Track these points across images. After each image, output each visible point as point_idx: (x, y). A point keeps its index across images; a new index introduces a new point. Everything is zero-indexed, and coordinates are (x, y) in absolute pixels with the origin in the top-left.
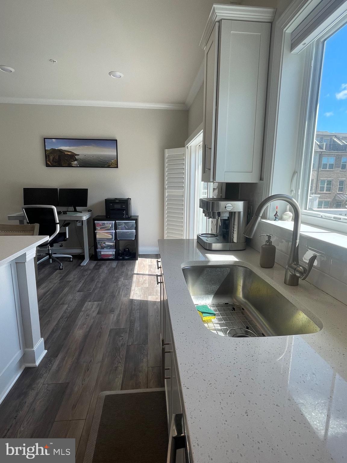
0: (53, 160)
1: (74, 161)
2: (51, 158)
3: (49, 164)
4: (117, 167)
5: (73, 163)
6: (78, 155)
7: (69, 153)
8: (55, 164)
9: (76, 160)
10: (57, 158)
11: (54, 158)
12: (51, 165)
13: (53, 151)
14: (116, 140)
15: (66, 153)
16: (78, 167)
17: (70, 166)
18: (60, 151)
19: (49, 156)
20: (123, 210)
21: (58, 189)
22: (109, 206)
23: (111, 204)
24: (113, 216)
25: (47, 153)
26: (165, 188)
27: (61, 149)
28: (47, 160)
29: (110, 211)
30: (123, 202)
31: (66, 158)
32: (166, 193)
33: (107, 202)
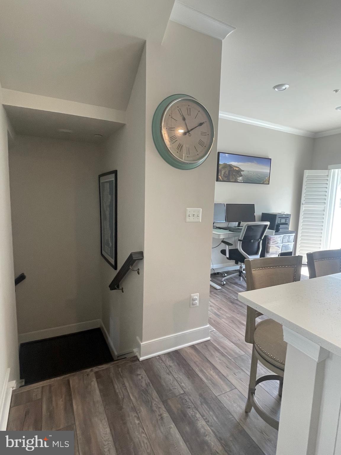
0: (224, 175)
1: (240, 176)
2: (223, 172)
3: (221, 178)
4: (269, 184)
5: (239, 178)
6: (243, 171)
7: (237, 169)
8: (225, 179)
9: (241, 176)
10: (227, 173)
11: (225, 173)
12: (222, 180)
13: (226, 166)
14: (271, 159)
15: (235, 168)
16: (242, 182)
17: (236, 181)
18: (230, 166)
19: (221, 170)
20: (287, 224)
21: (225, 205)
22: (278, 221)
23: (279, 219)
24: (281, 230)
25: (219, 168)
26: (301, 204)
27: (231, 164)
28: (219, 174)
29: (278, 226)
30: (287, 217)
31: (234, 174)
32: (303, 208)
33: (277, 217)
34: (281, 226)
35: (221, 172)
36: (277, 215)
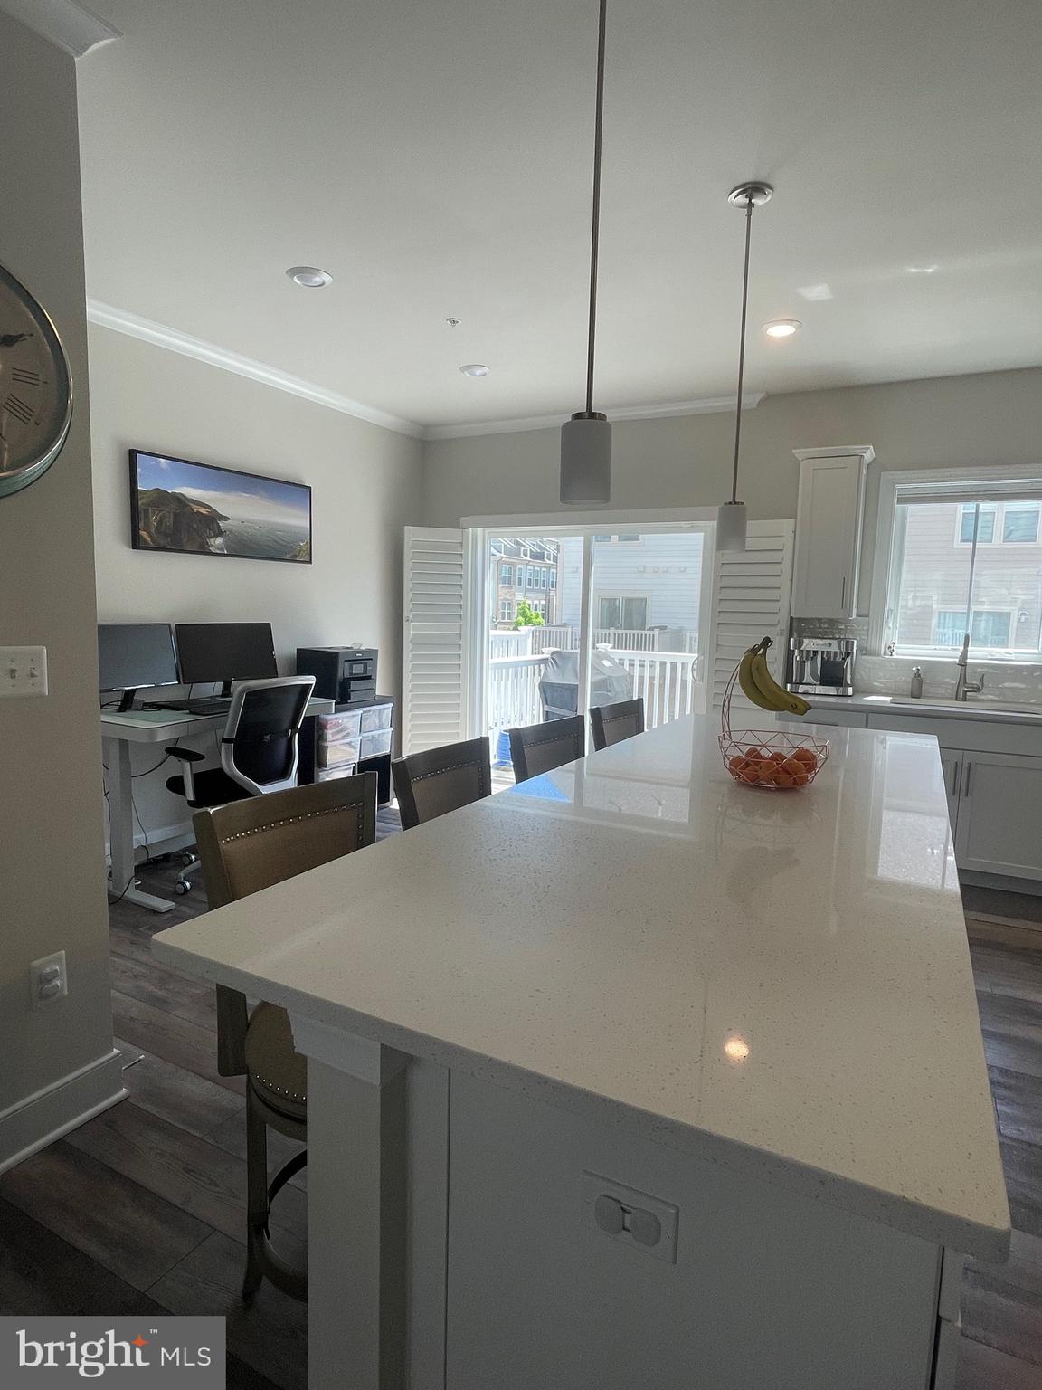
0: (158, 528)
1: (217, 536)
2: (154, 518)
3: (148, 539)
4: (310, 562)
5: (212, 540)
6: (226, 518)
7: (203, 511)
8: (162, 541)
9: (220, 533)
10: (170, 521)
11: (160, 523)
12: (152, 544)
13: (161, 497)
14: (310, 487)
15: (195, 509)
17: (204, 550)
18: (180, 500)
19: (146, 511)
20: (369, 678)
21: (173, 627)
22: (343, 671)
23: (347, 664)
24: (354, 697)
25: (140, 503)
26: (405, 619)
27: (182, 495)
28: (141, 525)
29: (345, 684)
30: (368, 658)
31: (195, 526)
32: (409, 631)
33: (341, 659)
34: (354, 685)
35: (147, 516)
36: (341, 655)
